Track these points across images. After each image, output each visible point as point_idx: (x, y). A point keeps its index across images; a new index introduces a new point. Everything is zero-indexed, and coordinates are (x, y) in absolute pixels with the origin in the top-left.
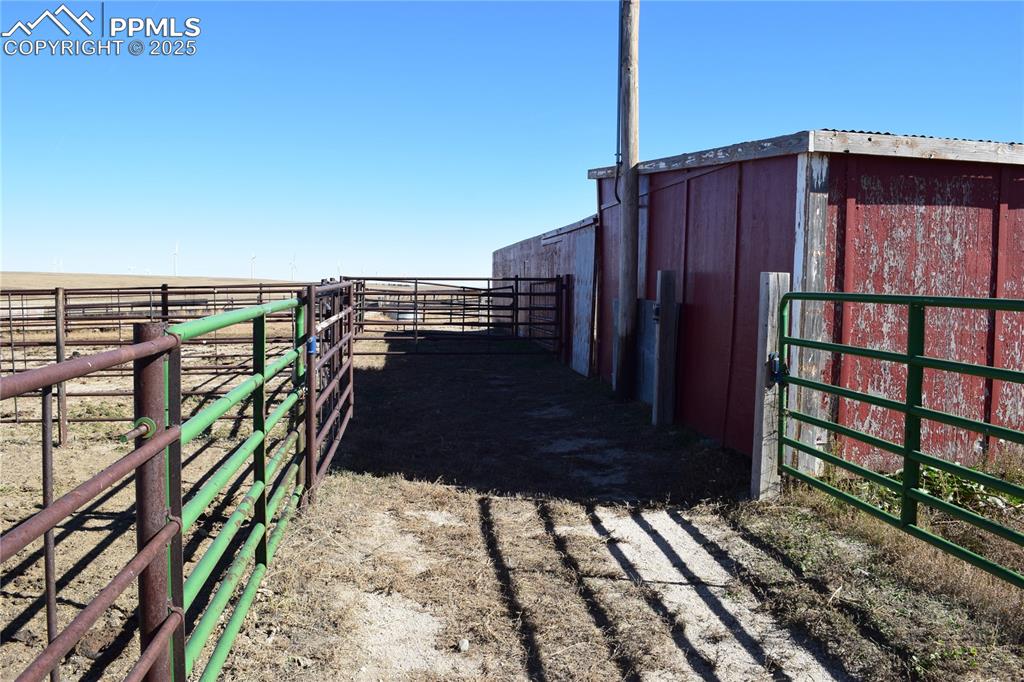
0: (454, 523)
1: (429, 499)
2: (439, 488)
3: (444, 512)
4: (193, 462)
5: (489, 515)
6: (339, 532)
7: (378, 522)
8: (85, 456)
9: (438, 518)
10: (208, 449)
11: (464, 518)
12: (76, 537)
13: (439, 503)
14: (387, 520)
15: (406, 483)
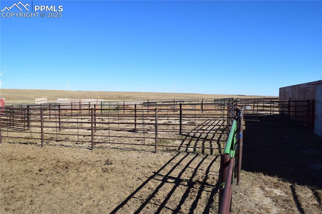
0: (283, 194)
1: (273, 184)
2: (275, 180)
3: (279, 190)
4: (193, 161)
5: (295, 193)
6: (246, 194)
7: (257, 192)
8: (162, 157)
9: (277, 192)
10: (197, 157)
11: (287, 193)
12: (166, 185)
13: (276, 186)
14: (260, 191)
15: (264, 176)
